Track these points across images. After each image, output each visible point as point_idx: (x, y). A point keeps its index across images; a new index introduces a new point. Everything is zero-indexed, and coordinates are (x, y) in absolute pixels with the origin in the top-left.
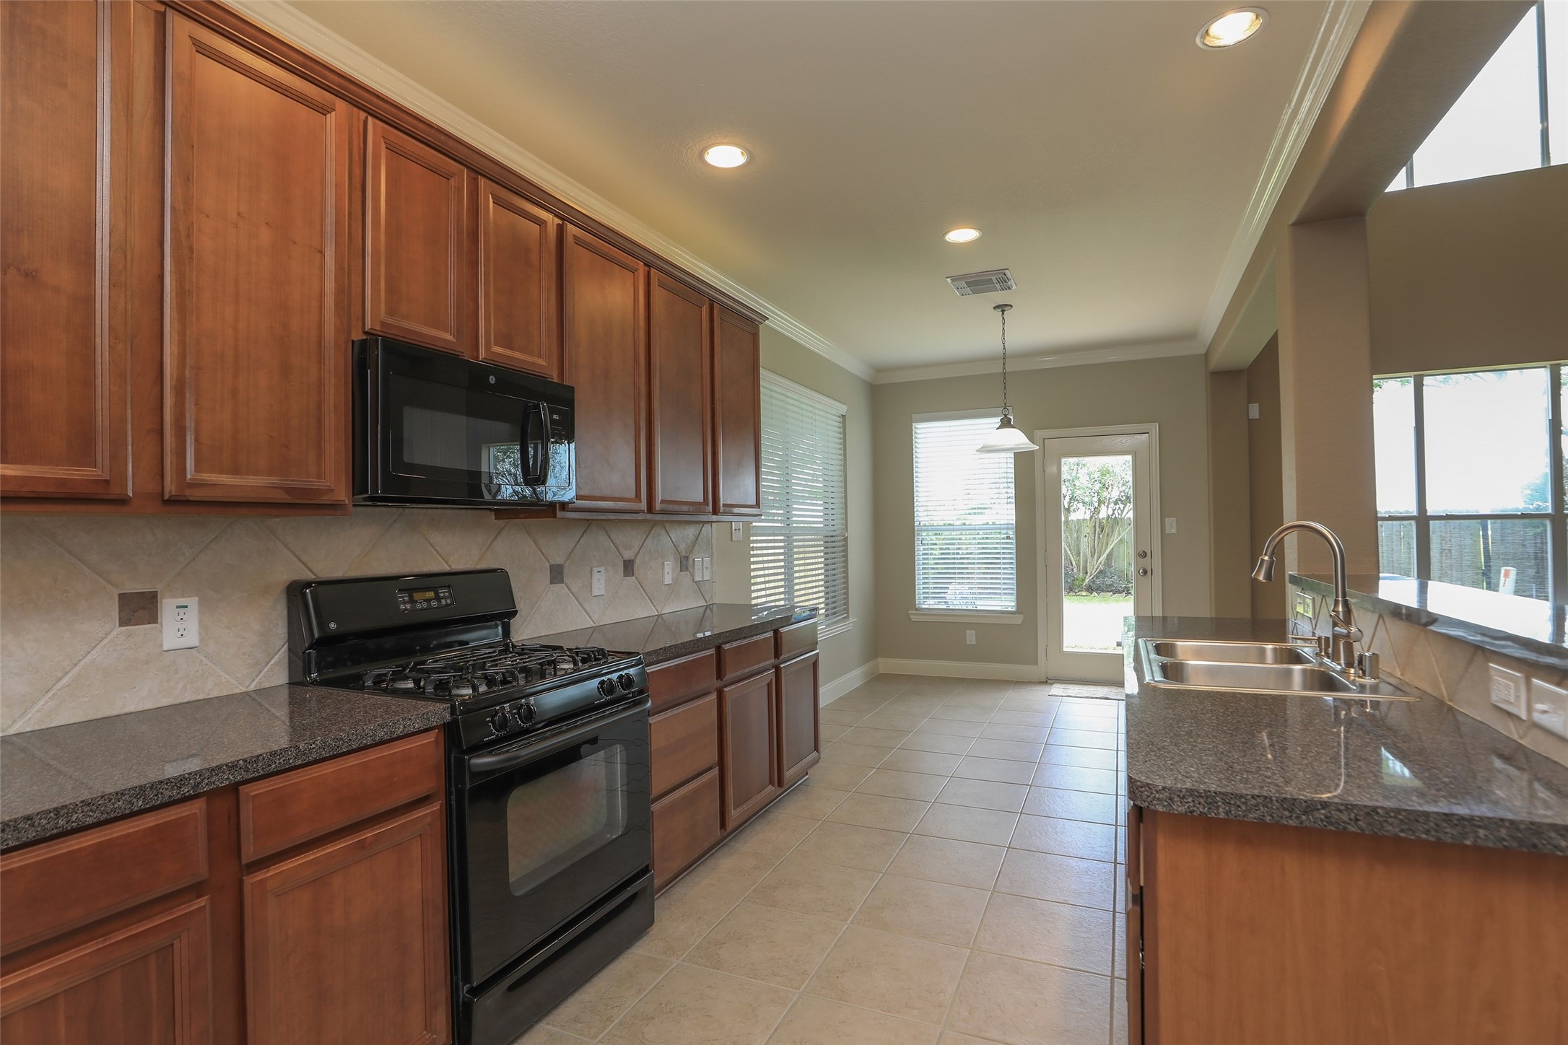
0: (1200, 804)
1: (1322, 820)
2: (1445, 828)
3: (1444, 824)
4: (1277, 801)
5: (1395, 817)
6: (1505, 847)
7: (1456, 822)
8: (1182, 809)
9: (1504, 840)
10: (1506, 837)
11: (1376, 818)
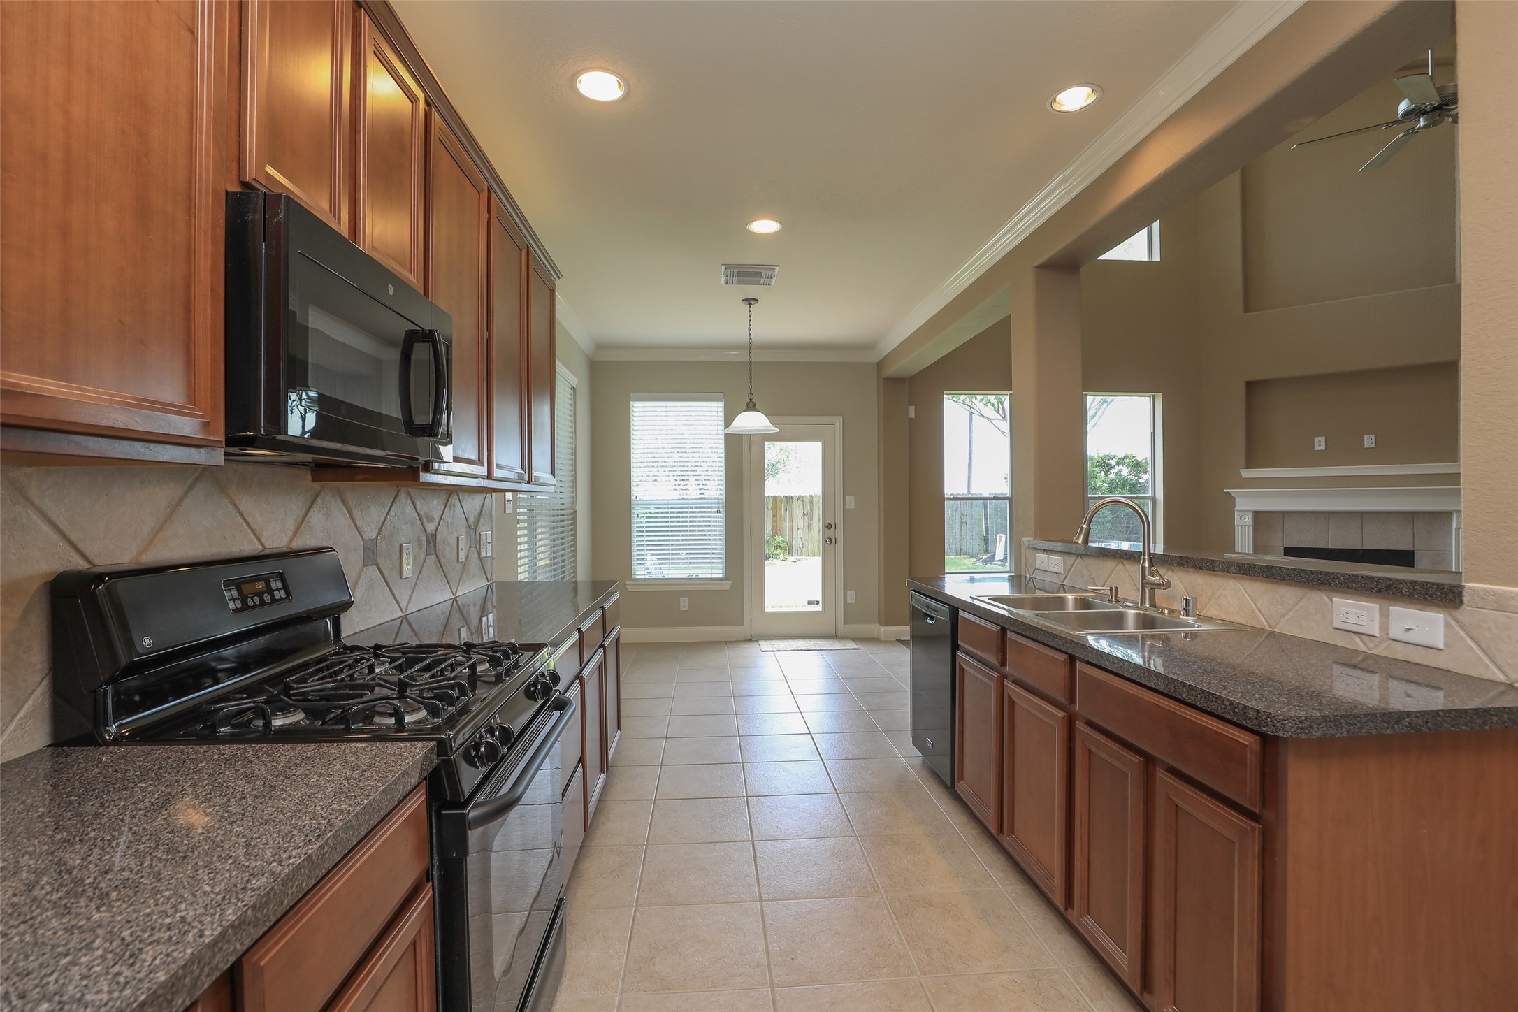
1: (1407, 726)
2: (1475, 719)
3: (1476, 717)
5: (1449, 717)
6: (1506, 727)
7: (1481, 714)
9: (1506, 722)
10: (1506, 720)
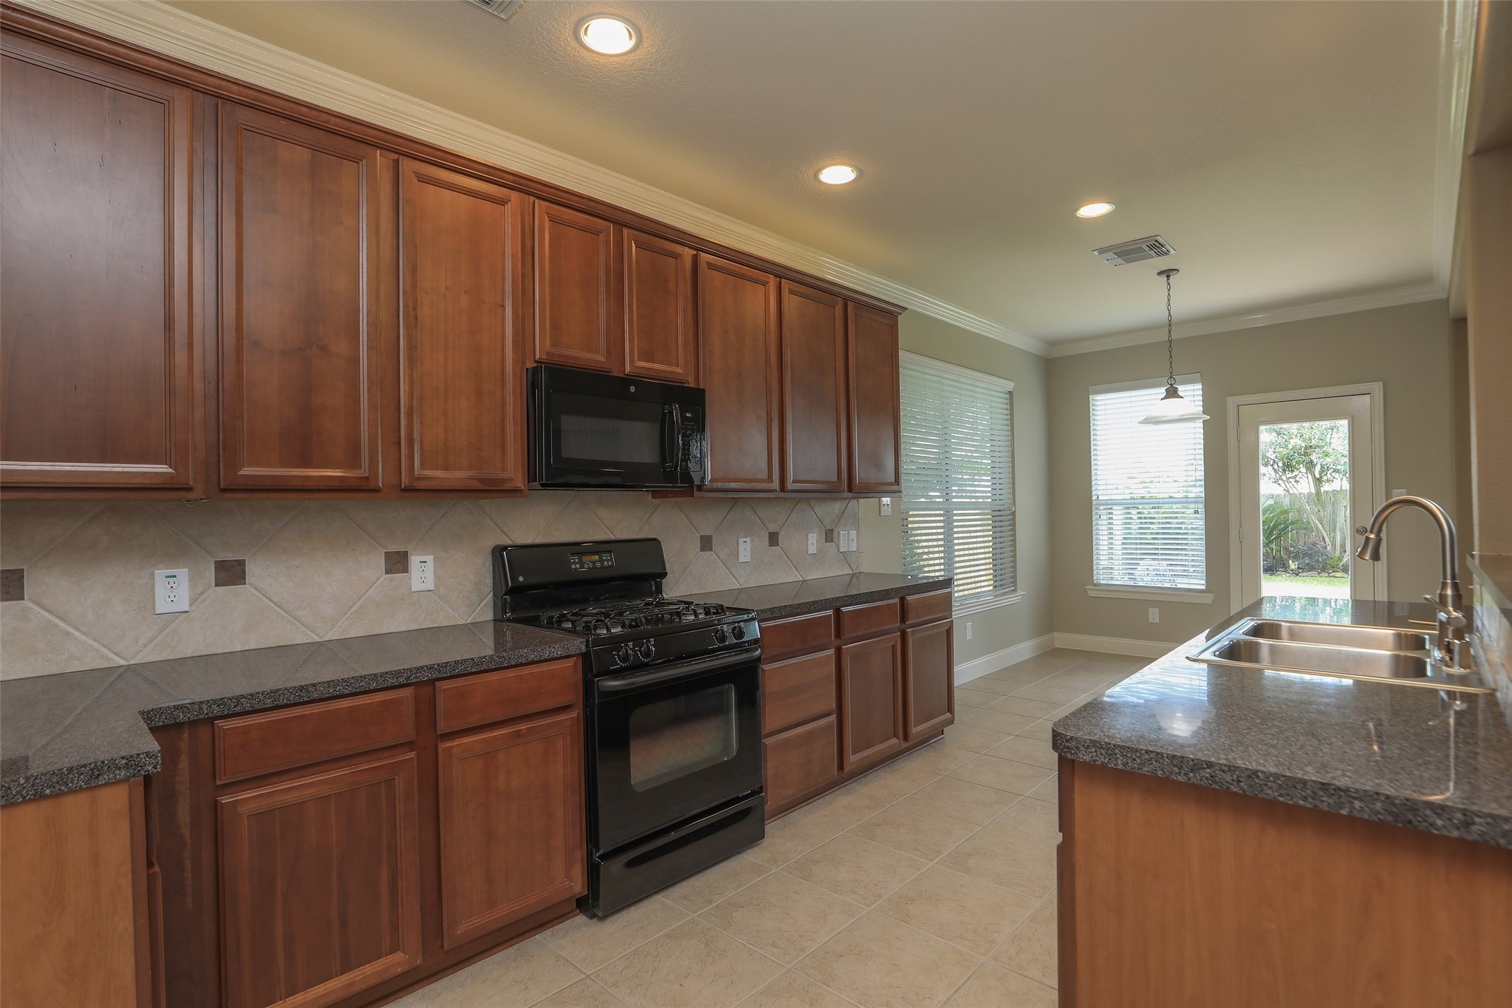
0: (1101, 754)
4: (1167, 757)
8: (1087, 758)
11: (1256, 781)
